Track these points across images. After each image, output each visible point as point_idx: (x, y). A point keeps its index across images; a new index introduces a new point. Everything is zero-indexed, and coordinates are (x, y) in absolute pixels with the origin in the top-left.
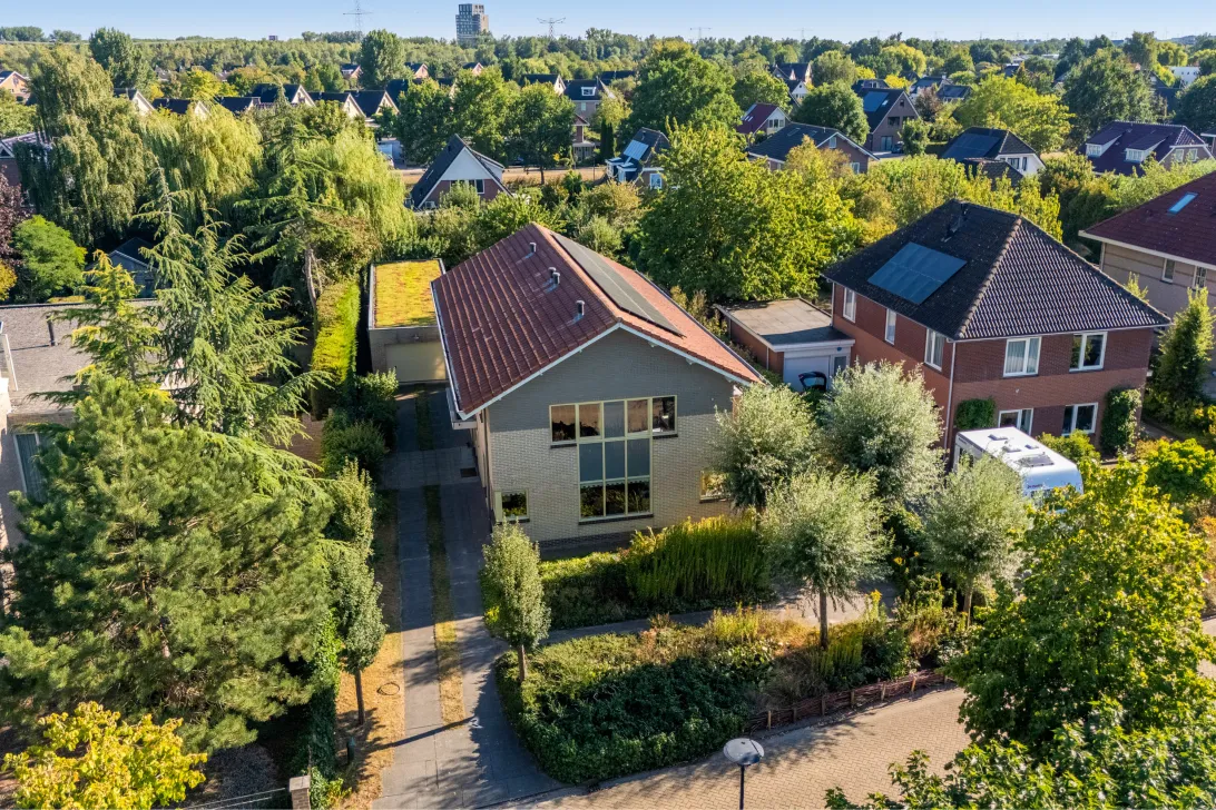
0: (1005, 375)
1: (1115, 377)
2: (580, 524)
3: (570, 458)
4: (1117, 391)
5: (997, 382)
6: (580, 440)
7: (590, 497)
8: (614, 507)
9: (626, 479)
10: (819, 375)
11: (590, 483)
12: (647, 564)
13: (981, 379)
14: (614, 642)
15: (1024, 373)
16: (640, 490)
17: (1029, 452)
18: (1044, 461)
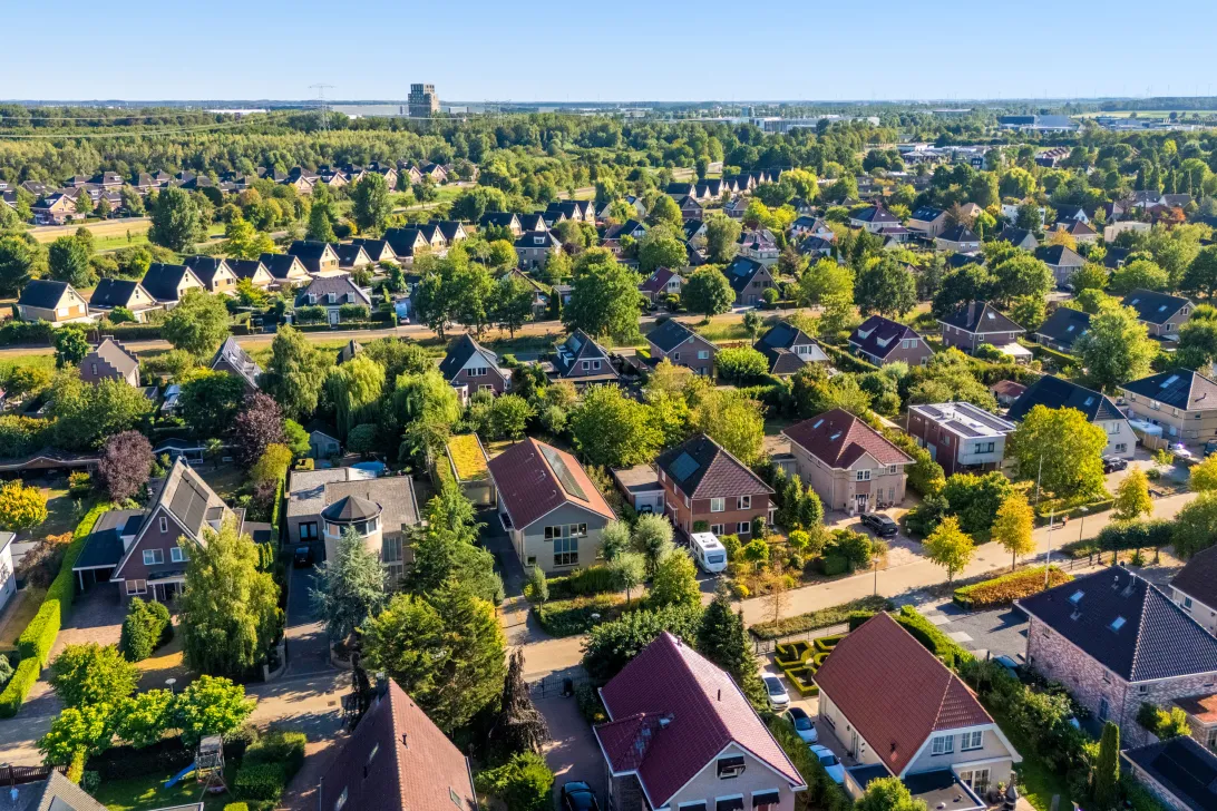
0: (712, 512)
1: (755, 512)
2: (555, 567)
3: (551, 544)
4: (756, 518)
5: (709, 514)
6: (554, 538)
7: (557, 558)
8: (566, 561)
9: (570, 552)
10: (649, 506)
11: (557, 553)
12: (577, 580)
13: (702, 513)
14: (567, 603)
15: (719, 511)
16: (575, 556)
17: (711, 543)
18: (714, 546)
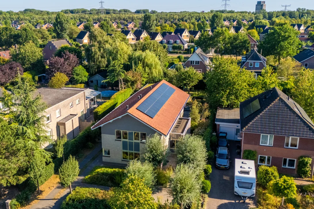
0: (261, 144)
1: (303, 152)
2: (122, 160)
3: (120, 144)
4: (302, 157)
5: (258, 146)
7: (125, 154)
11: (125, 151)
13: (252, 144)
15: (268, 145)
16: (138, 156)
17: (247, 169)
18: (248, 173)
